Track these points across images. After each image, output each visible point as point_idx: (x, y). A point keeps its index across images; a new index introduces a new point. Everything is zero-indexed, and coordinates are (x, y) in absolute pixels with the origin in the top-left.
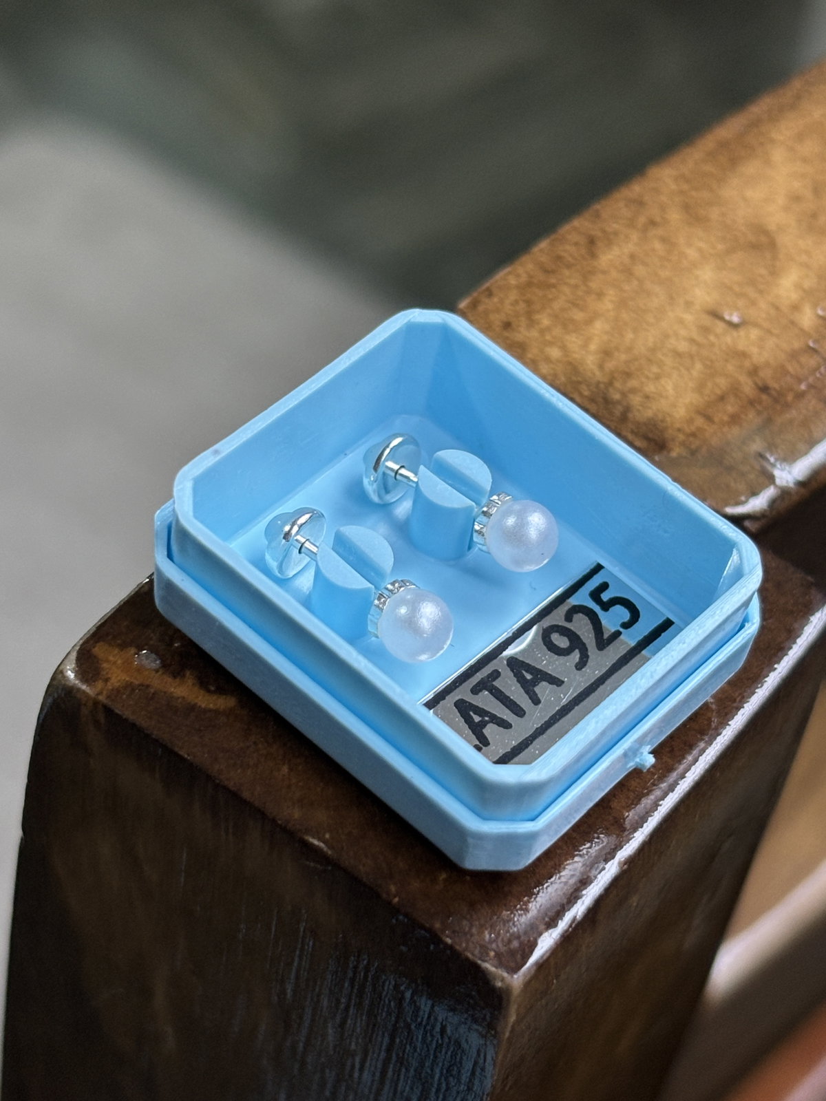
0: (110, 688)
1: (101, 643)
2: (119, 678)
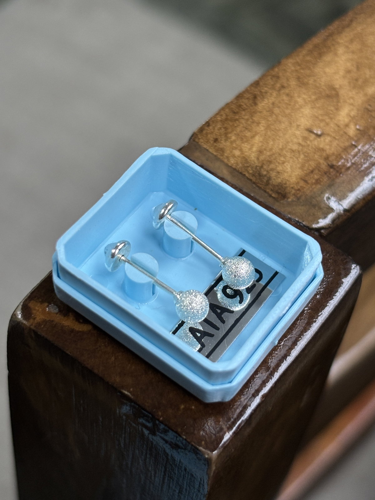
0: (36, 322)
1: (32, 301)
2: (40, 318)
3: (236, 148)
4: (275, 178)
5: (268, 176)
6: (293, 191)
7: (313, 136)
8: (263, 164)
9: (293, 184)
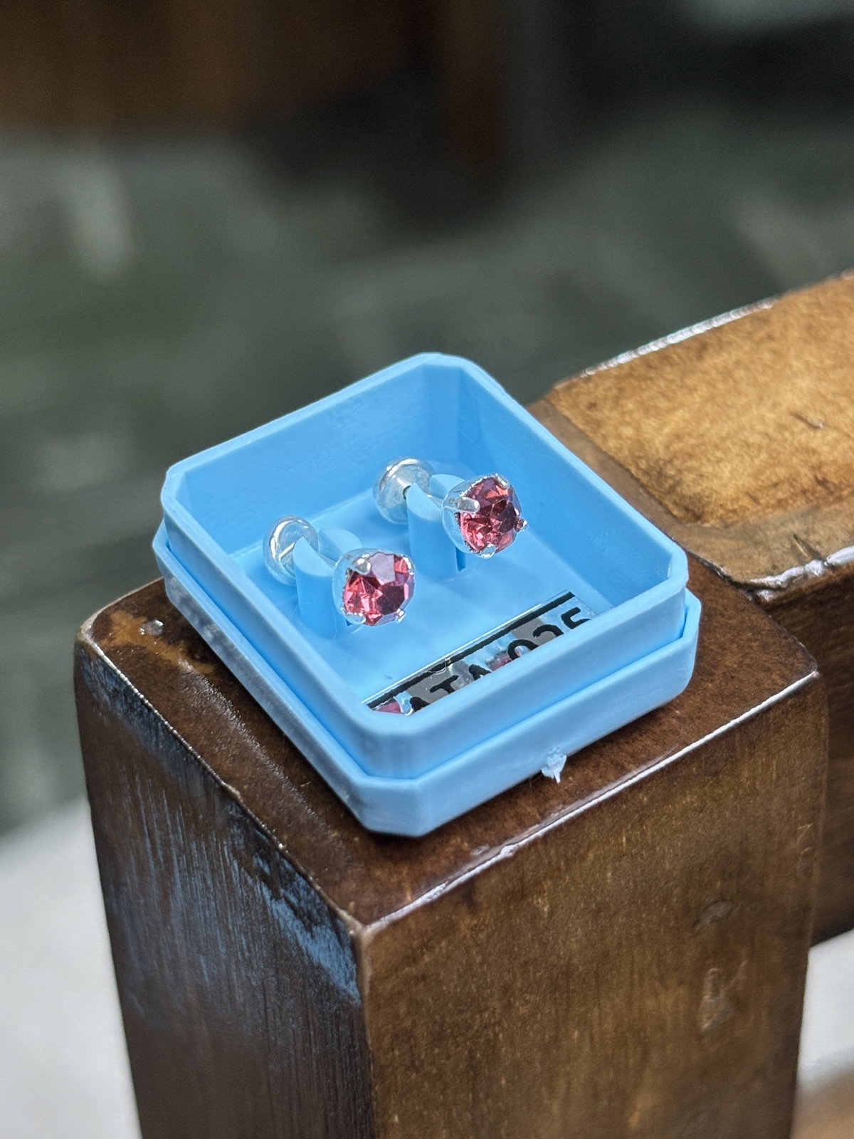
0: (112, 645)
1: (120, 611)
2: (122, 639)
3: (628, 424)
4: (691, 484)
5: (677, 478)
6: (721, 512)
7: (801, 425)
8: (676, 457)
9: (727, 499)
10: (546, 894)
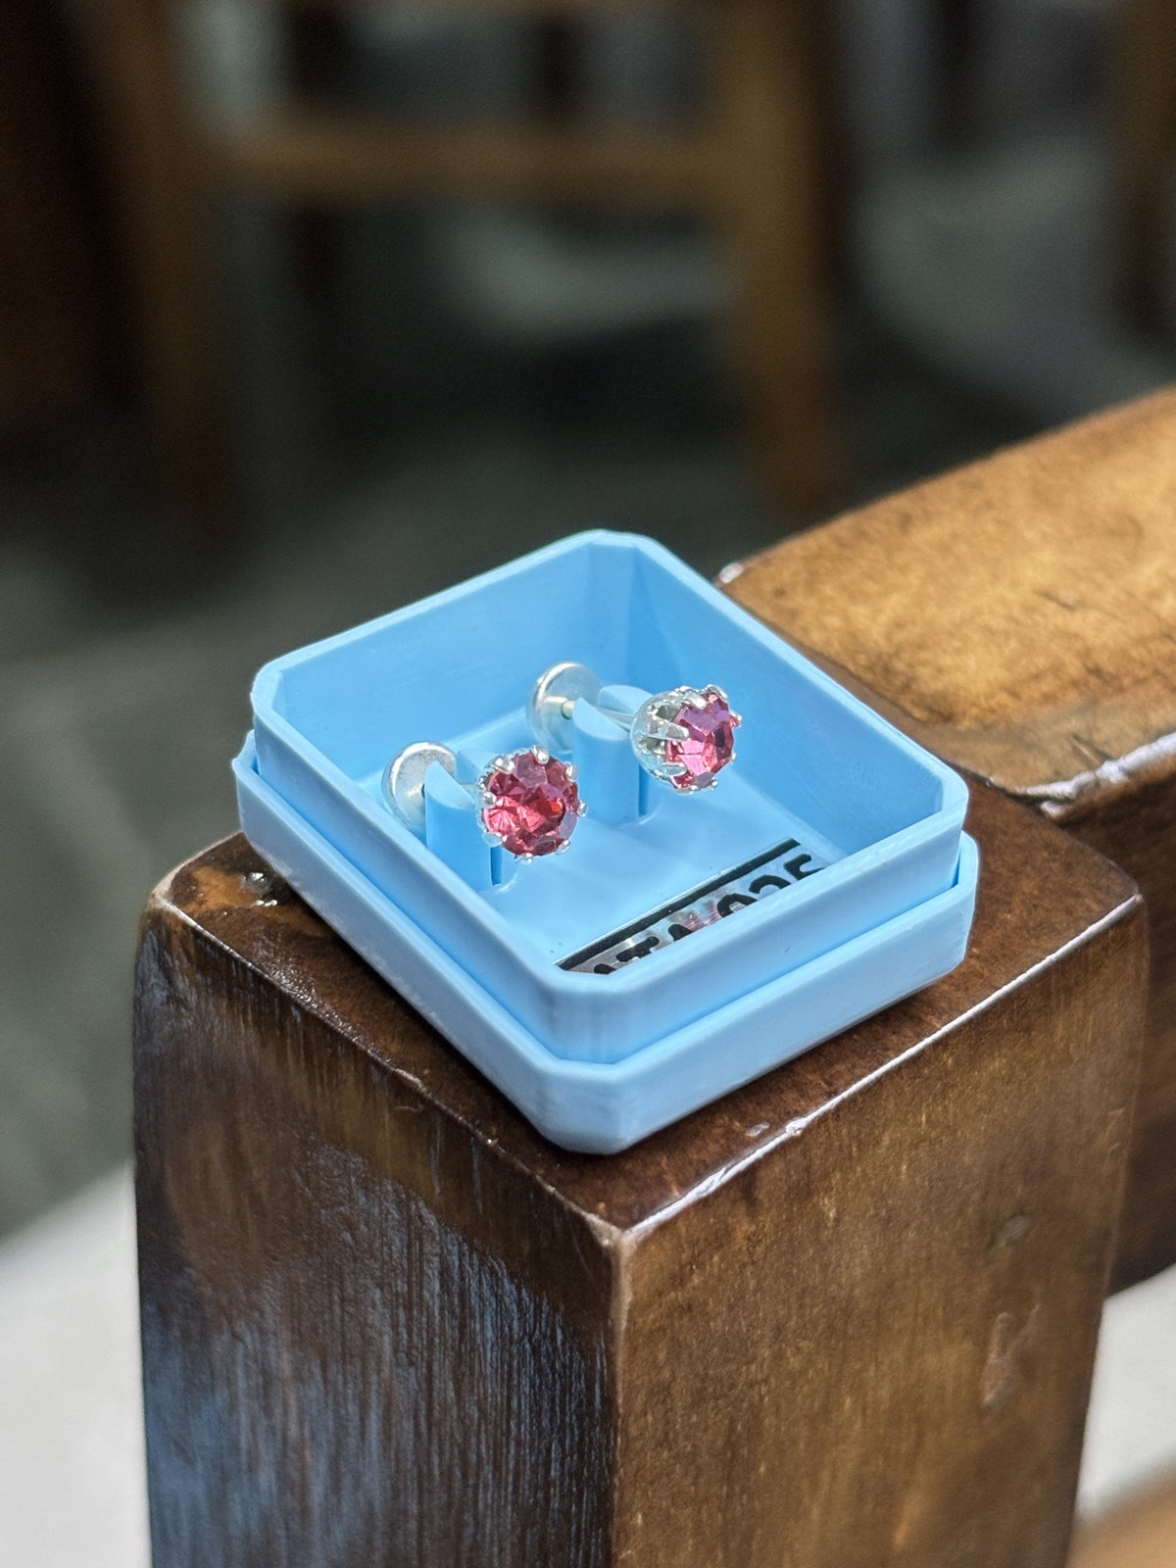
0: (204, 910)
1: (206, 868)
2: (217, 902)
3: (831, 613)
4: (929, 680)
6: (974, 711)
7: (1052, 606)
8: (902, 649)
9: (979, 696)
10: (832, 1193)
